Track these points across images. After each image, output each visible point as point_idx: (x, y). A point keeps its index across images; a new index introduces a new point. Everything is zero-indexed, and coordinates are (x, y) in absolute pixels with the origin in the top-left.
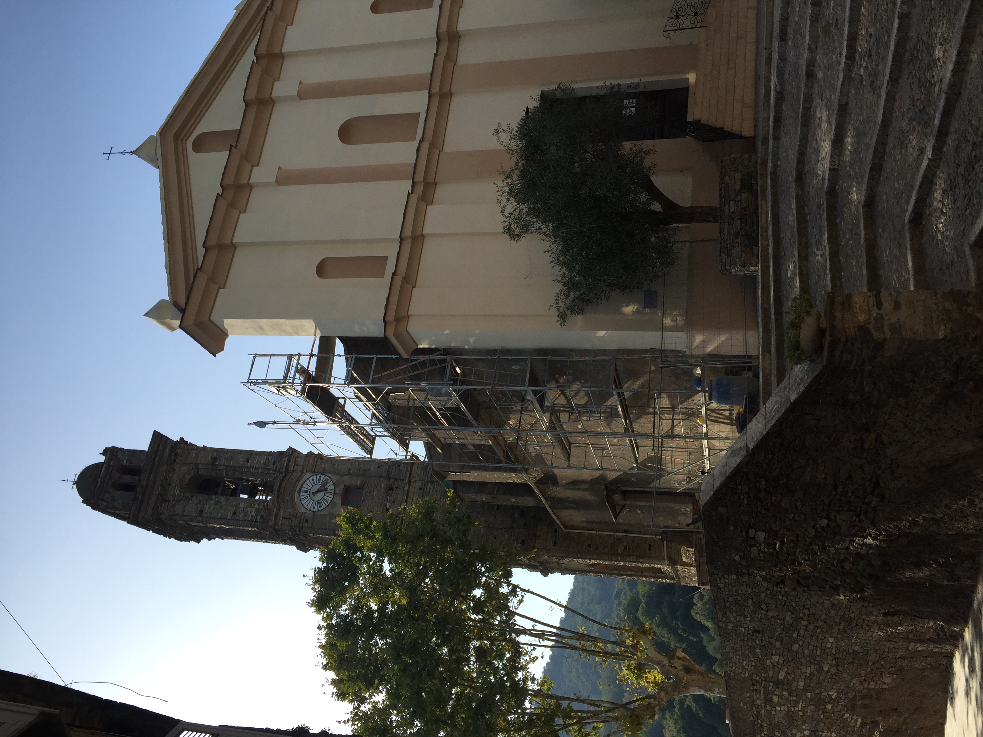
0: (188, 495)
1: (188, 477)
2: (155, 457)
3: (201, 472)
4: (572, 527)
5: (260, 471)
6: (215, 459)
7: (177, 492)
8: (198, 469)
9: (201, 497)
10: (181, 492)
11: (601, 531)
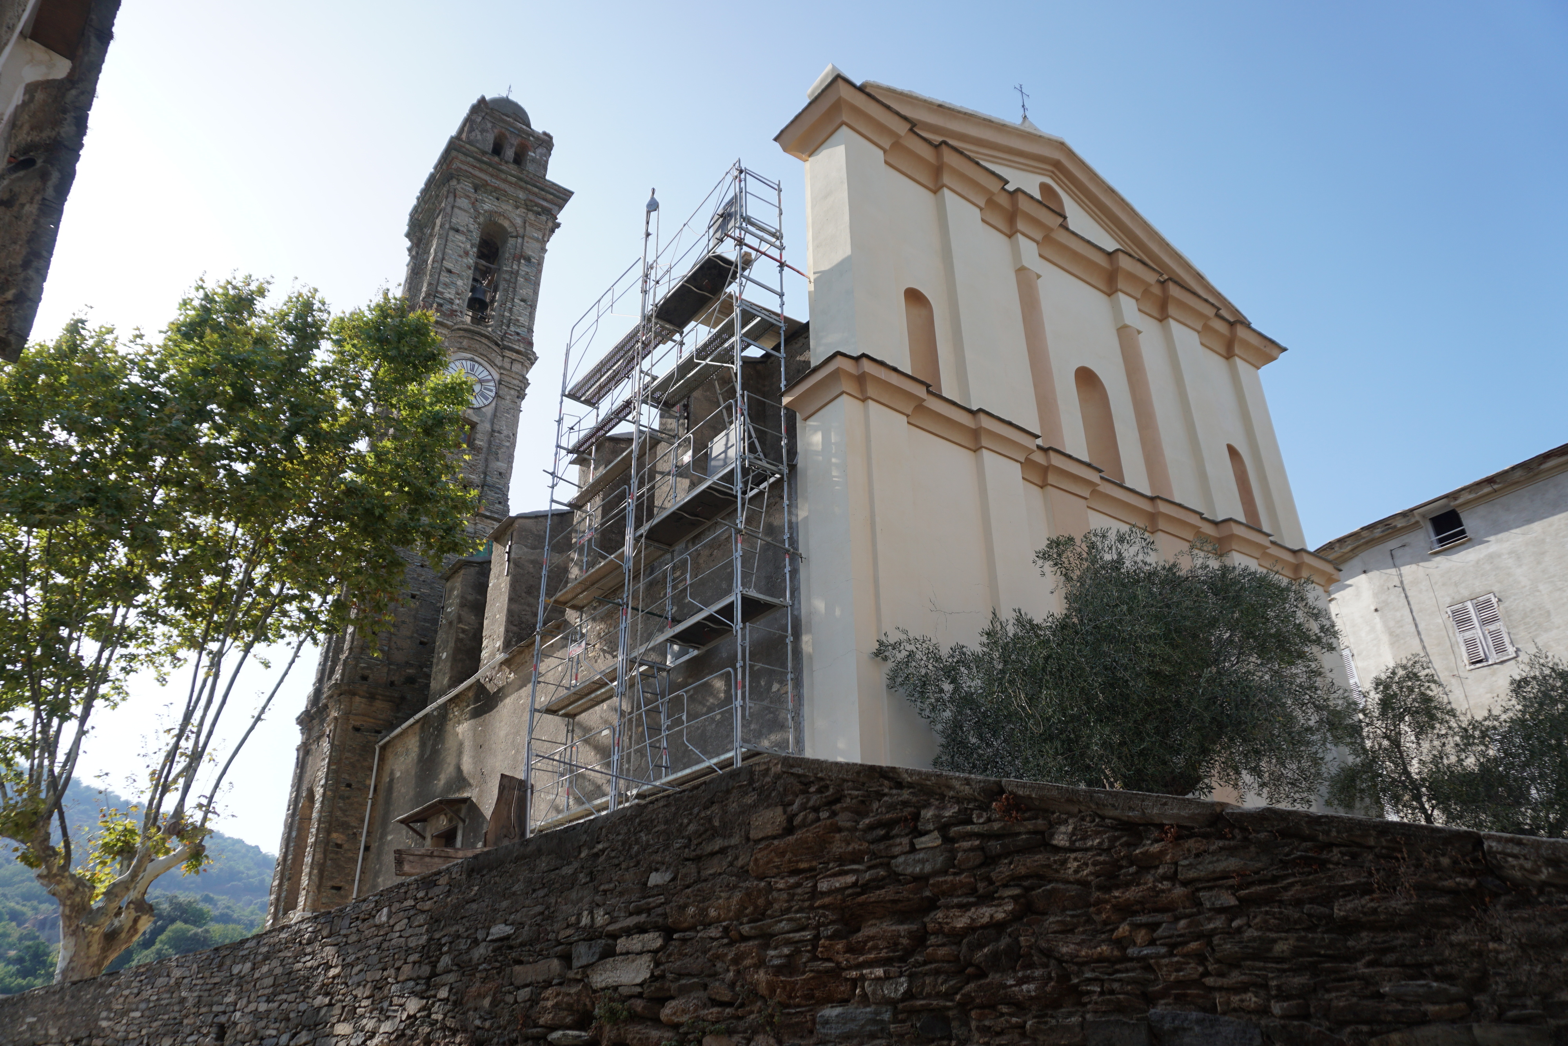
0: (481, 219)
1: (506, 224)
2: (537, 187)
3: (511, 241)
4: (382, 759)
5: (507, 314)
6: (528, 259)
7: (486, 207)
8: (516, 237)
9: (476, 236)
10: (486, 211)
11: (372, 805)
